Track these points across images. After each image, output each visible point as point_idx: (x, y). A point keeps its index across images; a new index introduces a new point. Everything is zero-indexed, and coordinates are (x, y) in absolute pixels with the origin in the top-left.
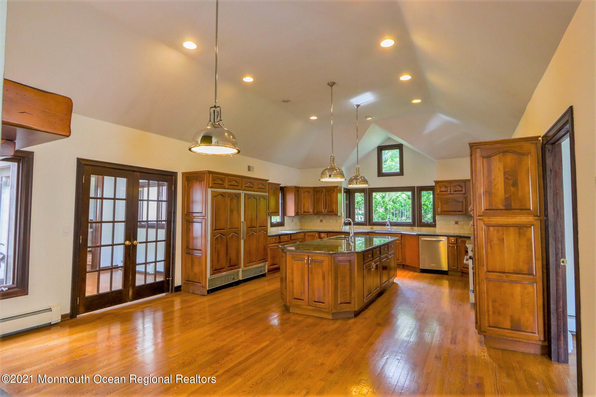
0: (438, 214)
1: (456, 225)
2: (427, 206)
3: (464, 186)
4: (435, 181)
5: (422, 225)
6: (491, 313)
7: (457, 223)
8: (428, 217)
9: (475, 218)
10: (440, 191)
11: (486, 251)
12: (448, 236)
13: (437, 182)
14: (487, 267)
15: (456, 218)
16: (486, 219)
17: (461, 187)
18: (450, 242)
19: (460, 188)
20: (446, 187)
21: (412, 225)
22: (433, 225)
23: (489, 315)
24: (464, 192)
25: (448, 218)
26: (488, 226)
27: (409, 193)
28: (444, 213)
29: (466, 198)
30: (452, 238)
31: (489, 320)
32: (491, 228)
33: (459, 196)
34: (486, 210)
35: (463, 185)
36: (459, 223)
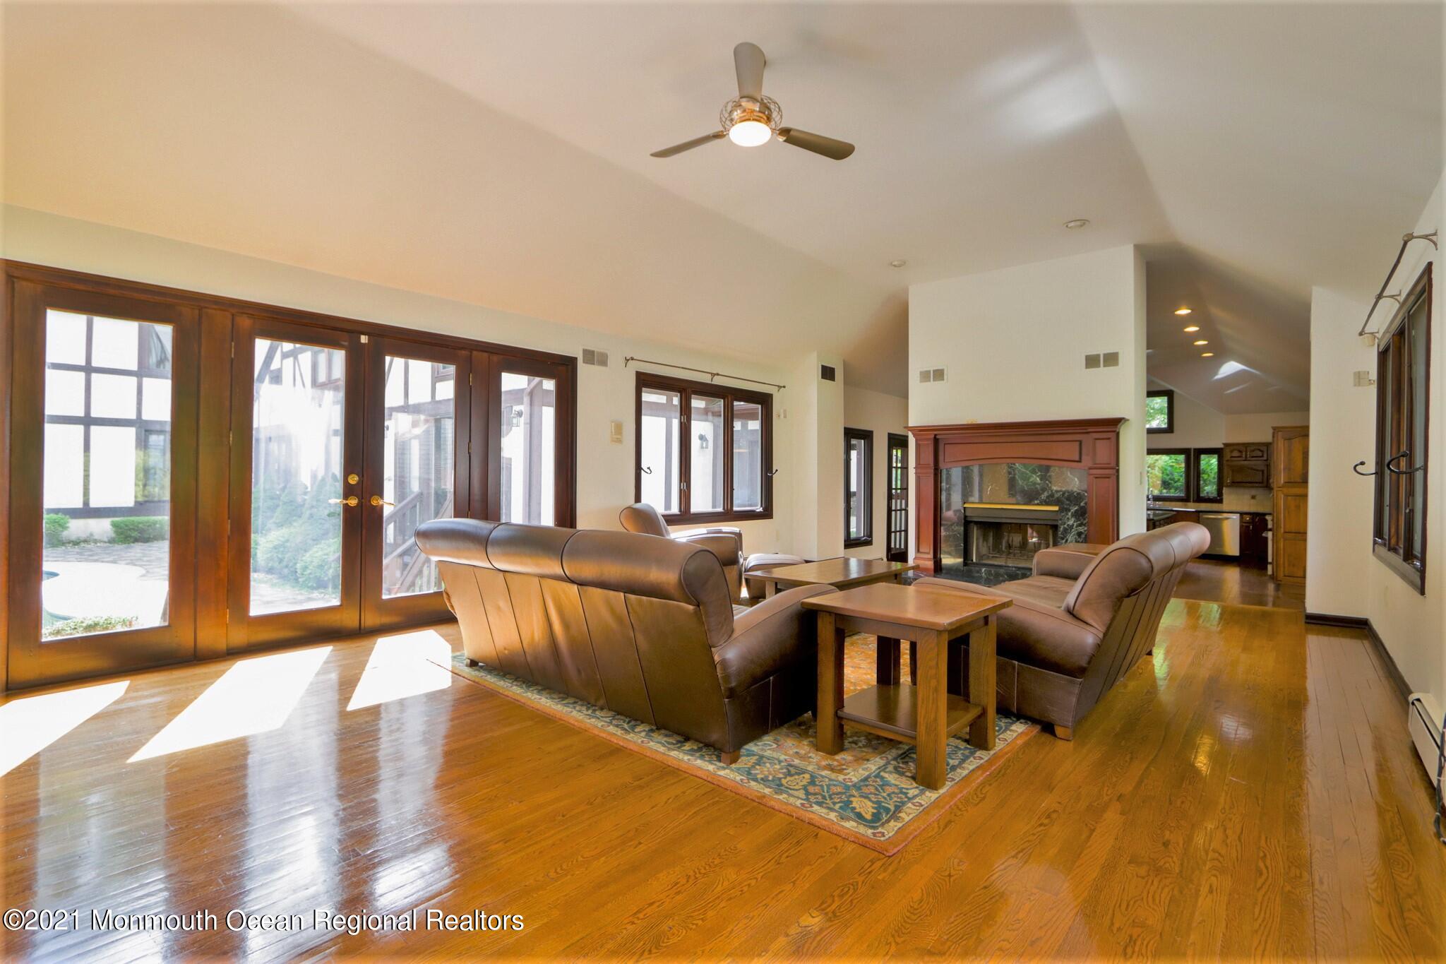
0: (1227, 486)
1: (1253, 501)
2: (1209, 475)
3: (1265, 450)
4: (1224, 444)
5: (1200, 500)
6: (1286, 565)
7: (1253, 497)
8: (1209, 489)
9: (1275, 489)
10: (1232, 457)
11: (1284, 517)
12: (1242, 514)
13: (1226, 445)
14: (1284, 528)
15: (1254, 492)
16: (1285, 490)
17: (1262, 451)
18: (1244, 521)
19: (1260, 454)
20: (1240, 452)
21: (1185, 500)
22: (1218, 499)
23: (1284, 567)
24: (1265, 458)
25: (1241, 491)
26: (1286, 496)
27: (1182, 457)
28: (1235, 484)
29: (1268, 466)
30: (1247, 516)
31: (1284, 571)
32: (1289, 498)
33: (1259, 464)
34: (1286, 482)
35: (1264, 448)
36: (1257, 497)
